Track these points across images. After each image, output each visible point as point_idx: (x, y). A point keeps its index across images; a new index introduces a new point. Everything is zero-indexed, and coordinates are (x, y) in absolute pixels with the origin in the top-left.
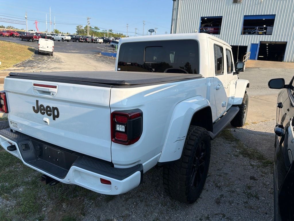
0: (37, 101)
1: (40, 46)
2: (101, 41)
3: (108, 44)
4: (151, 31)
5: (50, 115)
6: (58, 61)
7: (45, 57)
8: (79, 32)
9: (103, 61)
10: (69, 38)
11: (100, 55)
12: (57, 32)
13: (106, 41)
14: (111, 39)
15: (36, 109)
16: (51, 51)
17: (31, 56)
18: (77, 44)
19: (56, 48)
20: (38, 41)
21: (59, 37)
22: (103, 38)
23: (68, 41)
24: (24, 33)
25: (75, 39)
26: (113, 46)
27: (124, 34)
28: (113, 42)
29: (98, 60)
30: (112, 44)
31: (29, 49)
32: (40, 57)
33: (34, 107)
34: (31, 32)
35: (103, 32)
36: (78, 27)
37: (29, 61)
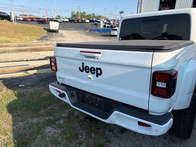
0: (83, 64)
1: (50, 27)
2: (88, 21)
3: (92, 23)
4: (122, 12)
5: (94, 73)
6: (62, 36)
7: (54, 34)
8: (73, 16)
9: (90, 35)
10: (68, 20)
11: (88, 31)
12: (59, 17)
13: (91, 21)
14: (95, 19)
15: (81, 69)
16: (57, 29)
17: (45, 33)
18: (73, 24)
19: (60, 28)
20: (49, 23)
21: (61, 20)
22: (89, 19)
23: (67, 22)
24: (40, 18)
25: (71, 21)
26: (96, 24)
27: (102, 16)
28: (96, 21)
29: (87, 34)
30: (95, 23)
31: (44, 29)
32: (51, 33)
33: (80, 68)
34: (44, 18)
35: (89, 15)
36: (72, 13)
37: (45, 37)
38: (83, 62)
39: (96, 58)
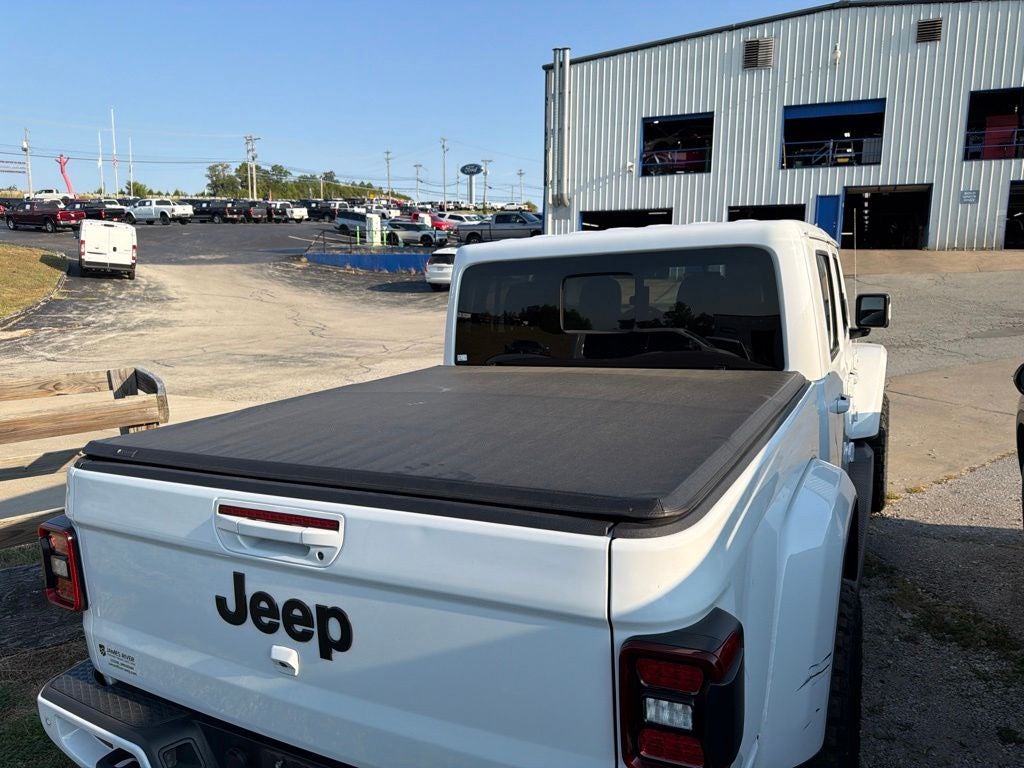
1: (86, 248)
2: (301, 213)
3: (325, 223)
4: (471, 170)
5: (303, 638)
6: (156, 296)
7: (108, 287)
8: (218, 185)
9: (315, 283)
10: (188, 210)
11: (303, 263)
12: (138, 190)
13: (316, 214)
14: (337, 204)
15: (232, 606)
16: (128, 261)
17: (53, 285)
18: (218, 229)
19: (143, 252)
20: (77, 228)
21: (152, 209)
22: (305, 203)
23: (182, 220)
24: (21, 202)
25: (206, 213)
26: (343, 229)
27: (376, 185)
28: (345, 214)
29: (296, 282)
30: (340, 221)
31: (45, 260)
32: (87, 286)
33: (221, 602)
34: (48, 198)
35: (304, 183)
36: (212, 169)
37: (51, 305)
38: (240, 569)
39: (314, 552)
